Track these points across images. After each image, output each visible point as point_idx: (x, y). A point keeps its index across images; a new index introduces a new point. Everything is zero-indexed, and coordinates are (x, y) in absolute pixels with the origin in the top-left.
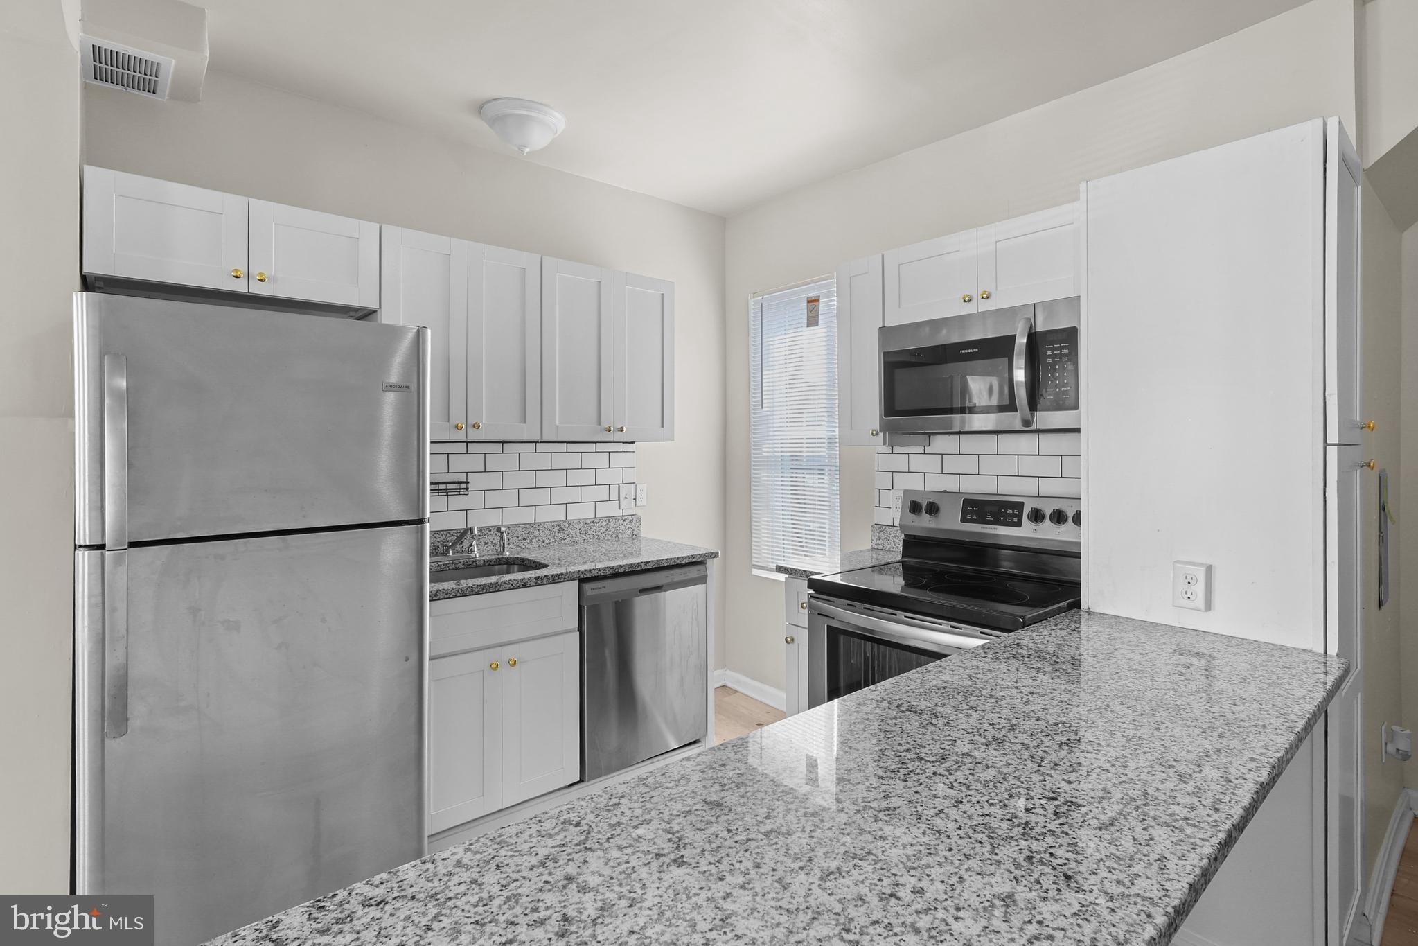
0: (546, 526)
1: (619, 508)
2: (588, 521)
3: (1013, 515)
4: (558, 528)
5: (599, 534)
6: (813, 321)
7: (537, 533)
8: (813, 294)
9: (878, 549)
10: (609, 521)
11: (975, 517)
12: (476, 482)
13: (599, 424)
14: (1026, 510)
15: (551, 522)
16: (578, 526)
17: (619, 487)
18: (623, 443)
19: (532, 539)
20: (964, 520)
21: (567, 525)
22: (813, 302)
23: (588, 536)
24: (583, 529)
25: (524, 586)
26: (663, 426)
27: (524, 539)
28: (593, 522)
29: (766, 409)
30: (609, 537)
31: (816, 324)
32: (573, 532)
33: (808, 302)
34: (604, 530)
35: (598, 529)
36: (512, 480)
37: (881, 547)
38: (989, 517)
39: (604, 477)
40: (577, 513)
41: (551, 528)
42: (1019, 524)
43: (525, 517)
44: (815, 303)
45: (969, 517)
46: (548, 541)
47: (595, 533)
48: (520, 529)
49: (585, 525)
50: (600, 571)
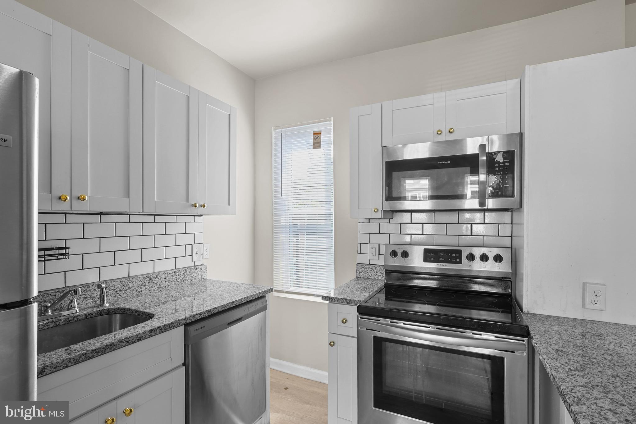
0: (138, 279)
1: (192, 261)
2: (171, 272)
3: (456, 257)
4: (148, 279)
5: (179, 280)
6: (317, 145)
7: (131, 285)
8: (317, 129)
9: (360, 278)
10: (186, 270)
11: (432, 259)
12: (74, 247)
13: (188, 201)
14: (464, 255)
15: (142, 275)
16: (163, 276)
17: (192, 246)
18: (195, 216)
19: (127, 290)
20: (425, 260)
21: (155, 276)
22: (317, 134)
23: (171, 283)
24: (167, 278)
25: (140, 340)
26: (229, 205)
27: (120, 291)
28: (175, 272)
29: (284, 197)
30: (186, 282)
31: (319, 147)
32: (160, 281)
33: (314, 134)
34: (182, 277)
35: (178, 277)
36: (107, 245)
37: (362, 276)
38: (441, 259)
39: (182, 239)
40: (161, 267)
41: (142, 279)
42: (460, 262)
43: (122, 272)
44: (319, 135)
45: (428, 259)
46: (140, 290)
47: (176, 280)
48: (117, 283)
49: (169, 275)
50: (201, 314)
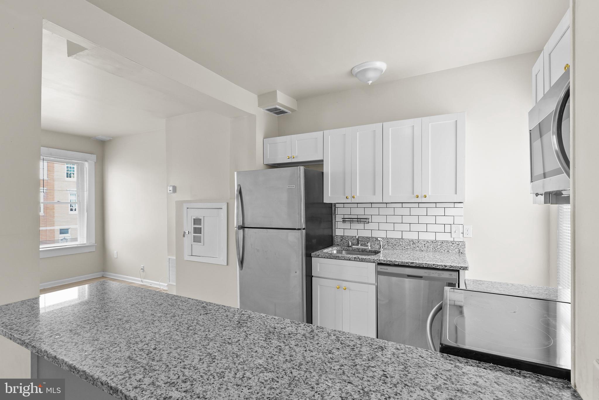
0: (406, 241)
1: (451, 237)
2: (429, 241)
4: (412, 242)
5: (436, 248)
7: (401, 243)
10: (442, 243)
12: (375, 219)
15: (409, 239)
16: (423, 243)
17: (451, 226)
18: (454, 203)
19: (399, 245)
21: (417, 242)
23: (429, 249)
24: (426, 245)
25: (350, 260)
26: (457, 193)
27: (395, 245)
28: (432, 242)
30: (443, 251)
32: (420, 246)
34: (439, 247)
35: (435, 246)
36: (390, 219)
39: (440, 220)
40: (424, 236)
41: (408, 242)
43: (398, 235)
46: (407, 248)
47: (433, 248)
48: (393, 240)
49: (428, 243)
50: (384, 261)
